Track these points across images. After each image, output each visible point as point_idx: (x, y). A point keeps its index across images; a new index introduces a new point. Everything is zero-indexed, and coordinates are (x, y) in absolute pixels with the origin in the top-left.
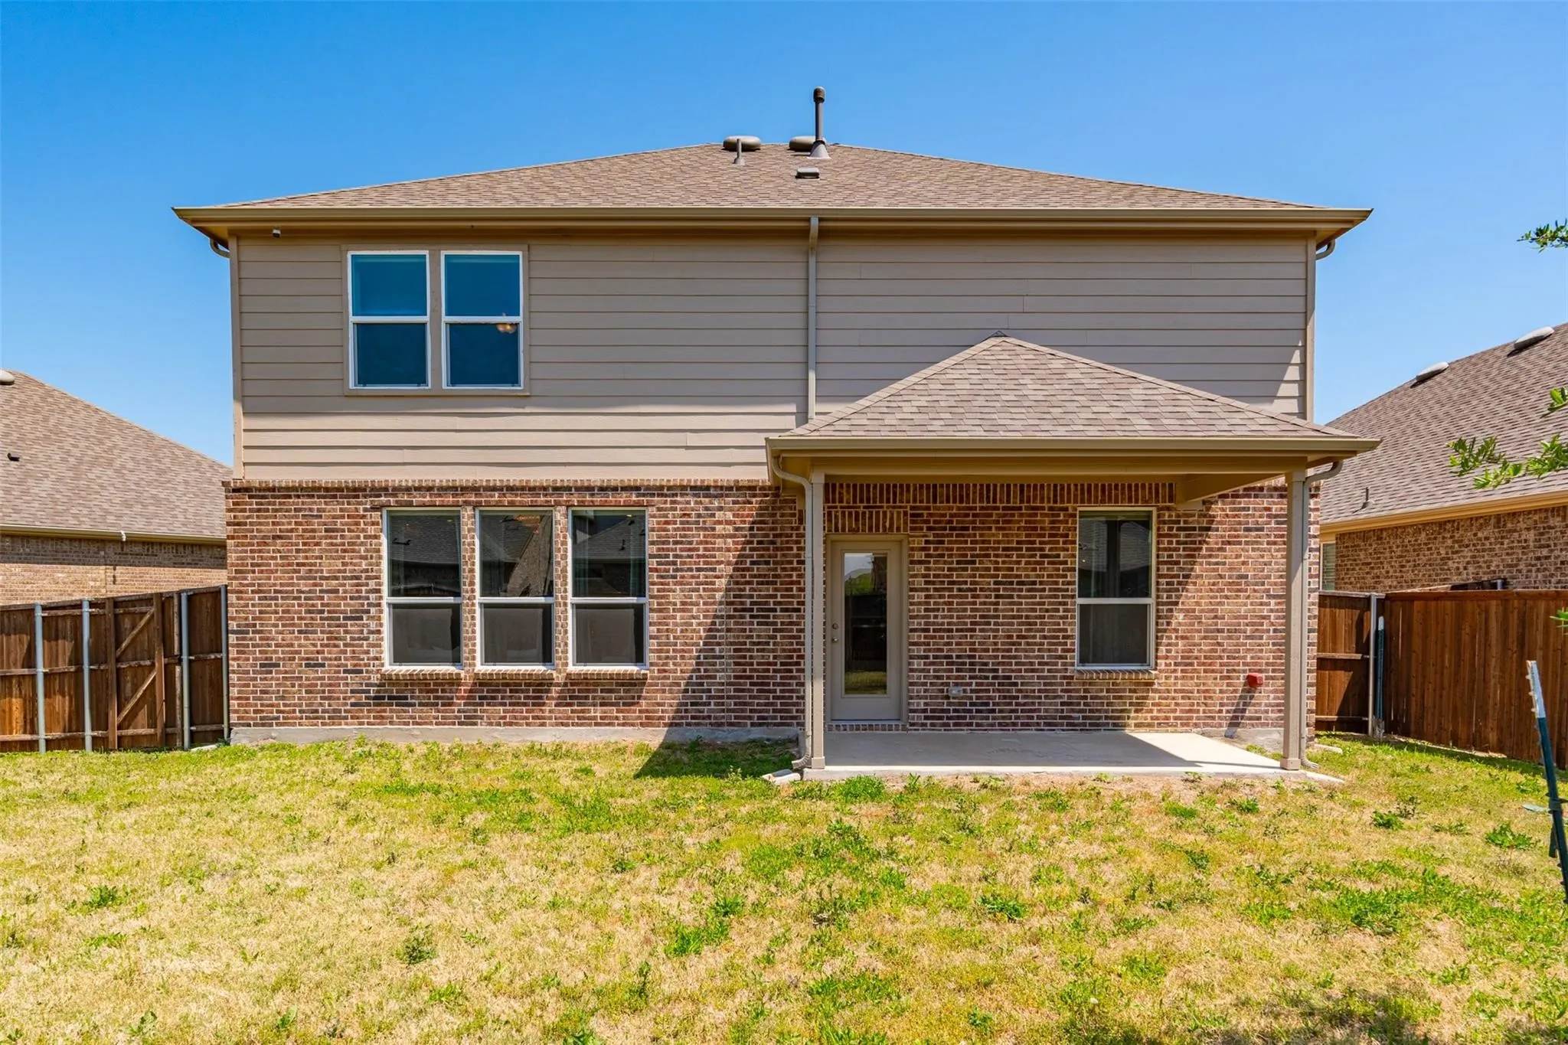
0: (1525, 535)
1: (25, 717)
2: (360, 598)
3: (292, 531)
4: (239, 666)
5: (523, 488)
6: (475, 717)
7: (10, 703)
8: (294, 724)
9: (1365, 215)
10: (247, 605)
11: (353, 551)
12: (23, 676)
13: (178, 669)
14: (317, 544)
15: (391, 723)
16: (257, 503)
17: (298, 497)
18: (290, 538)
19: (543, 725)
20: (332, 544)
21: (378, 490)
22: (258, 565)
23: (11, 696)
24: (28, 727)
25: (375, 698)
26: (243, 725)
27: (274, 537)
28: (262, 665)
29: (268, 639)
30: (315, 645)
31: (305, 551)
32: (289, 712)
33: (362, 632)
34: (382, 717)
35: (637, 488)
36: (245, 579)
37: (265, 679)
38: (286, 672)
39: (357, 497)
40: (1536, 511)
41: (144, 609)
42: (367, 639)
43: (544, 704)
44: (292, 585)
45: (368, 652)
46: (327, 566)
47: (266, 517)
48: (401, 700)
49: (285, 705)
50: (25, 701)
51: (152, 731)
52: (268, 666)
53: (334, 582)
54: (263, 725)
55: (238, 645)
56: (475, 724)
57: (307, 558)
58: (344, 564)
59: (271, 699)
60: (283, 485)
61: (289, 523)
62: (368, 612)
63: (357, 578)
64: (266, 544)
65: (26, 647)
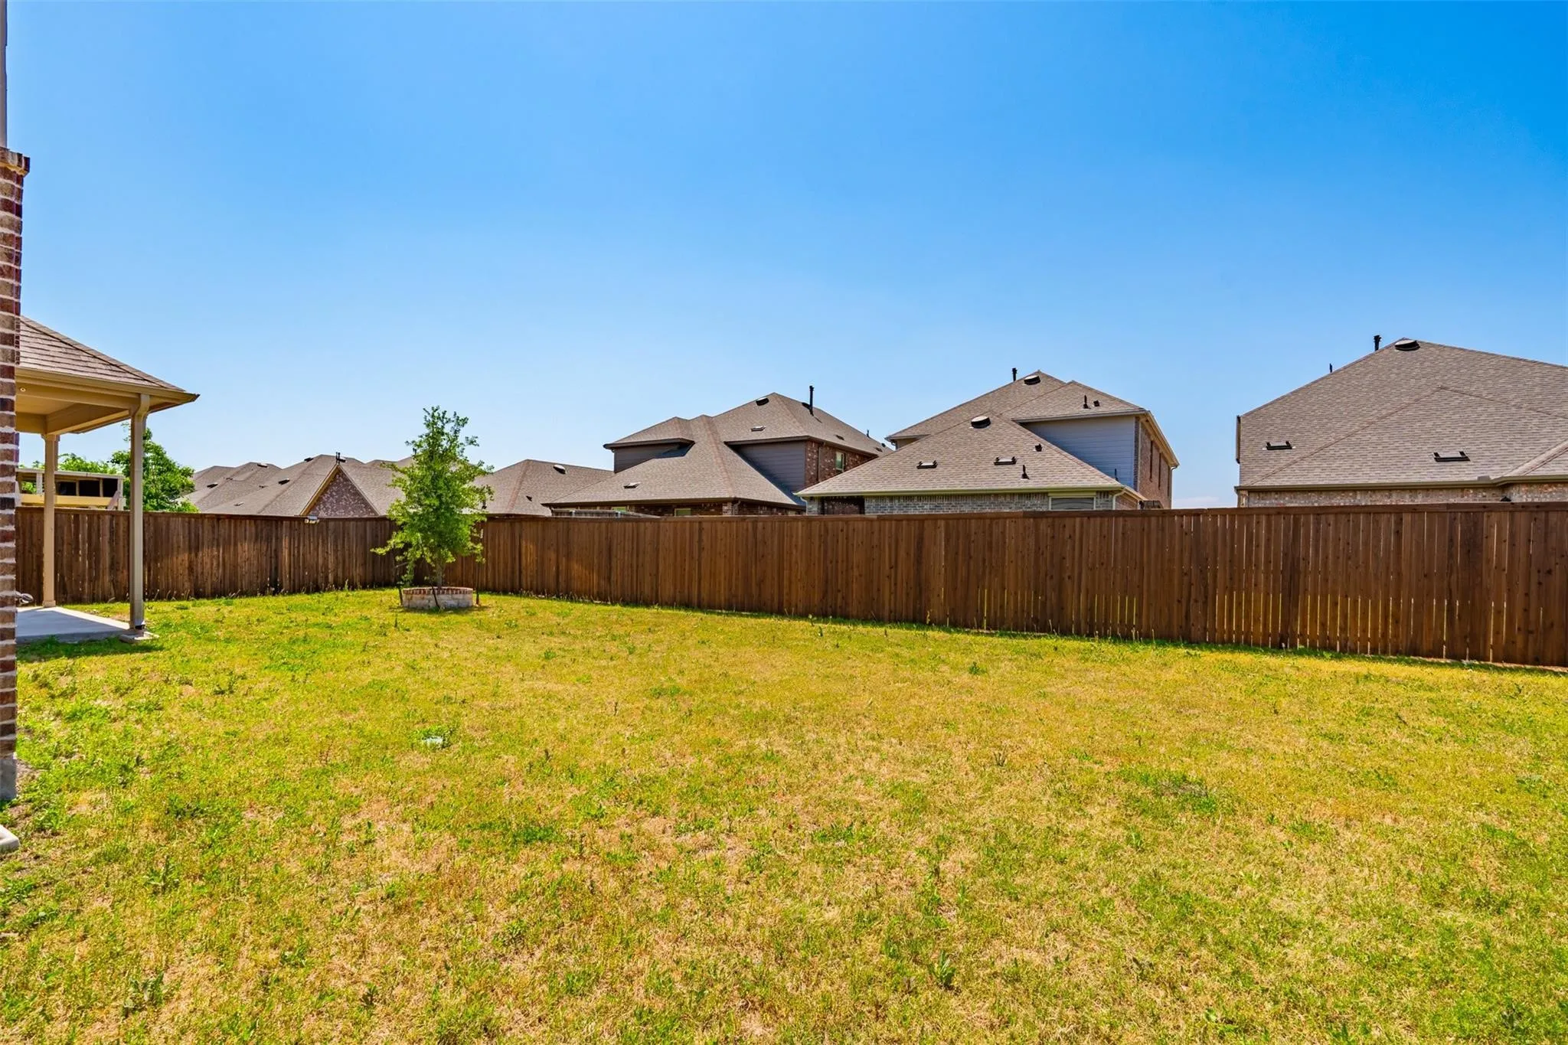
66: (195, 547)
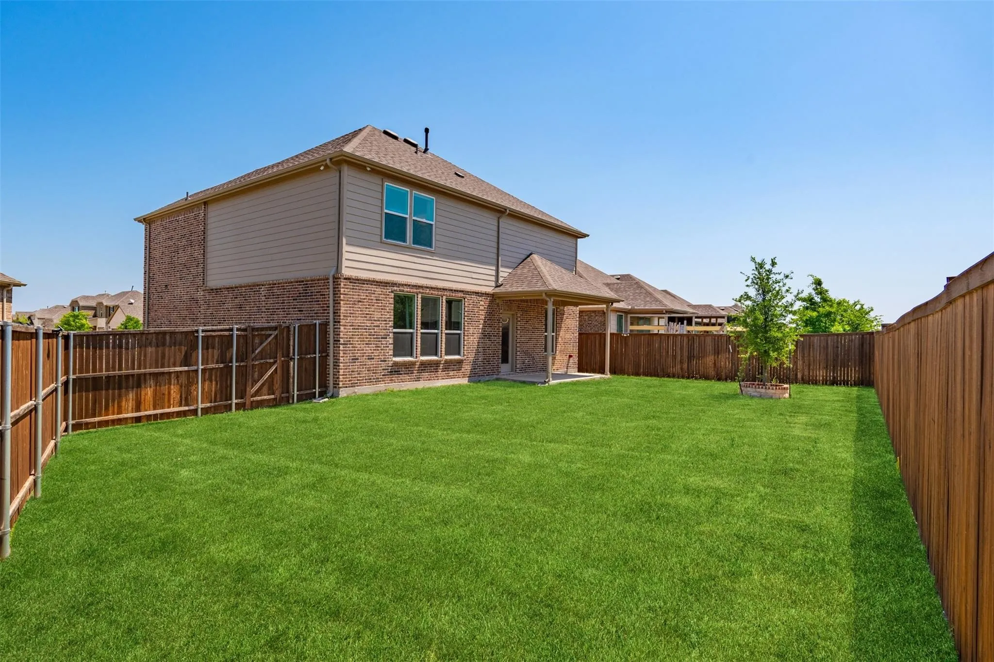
0: (585, 317)
1: (181, 396)
2: (386, 329)
3: (364, 299)
4: (344, 360)
5: (435, 288)
6: (420, 378)
7: (169, 389)
8: (363, 386)
9: (588, 236)
10: (347, 332)
11: (385, 309)
12: (181, 372)
13: (292, 363)
14: (373, 305)
15: (395, 382)
16: (352, 286)
17: (367, 284)
18: (364, 302)
19: (438, 379)
20: (378, 306)
21: (394, 284)
22: (352, 314)
23: (170, 384)
24: (183, 402)
25: (390, 372)
26: (344, 387)
27: (359, 301)
28: (352, 359)
29: (355, 347)
30: (371, 350)
31: (369, 308)
32: (361, 380)
33: (387, 344)
34: (392, 380)
35: (463, 291)
36: (347, 320)
37: (353, 366)
38: (361, 362)
39: (387, 286)
40: (588, 311)
41: (270, 332)
42: (388, 347)
43: (438, 371)
44: (364, 323)
45: (388, 353)
46: (377, 315)
47: (356, 292)
48: (398, 372)
49: (360, 377)
50: (181, 386)
51: (272, 397)
52: (355, 359)
53: (378, 322)
54: (352, 387)
55: (343, 350)
56: (419, 381)
57: (369, 311)
58: (382, 315)
59: (355, 374)
60: (363, 278)
61: (364, 296)
62: (389, 335)
63: (386, 321)
64: (355, 304)
65: (183, 354)
66: (717, 352)
